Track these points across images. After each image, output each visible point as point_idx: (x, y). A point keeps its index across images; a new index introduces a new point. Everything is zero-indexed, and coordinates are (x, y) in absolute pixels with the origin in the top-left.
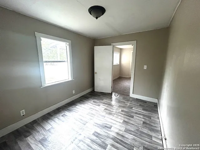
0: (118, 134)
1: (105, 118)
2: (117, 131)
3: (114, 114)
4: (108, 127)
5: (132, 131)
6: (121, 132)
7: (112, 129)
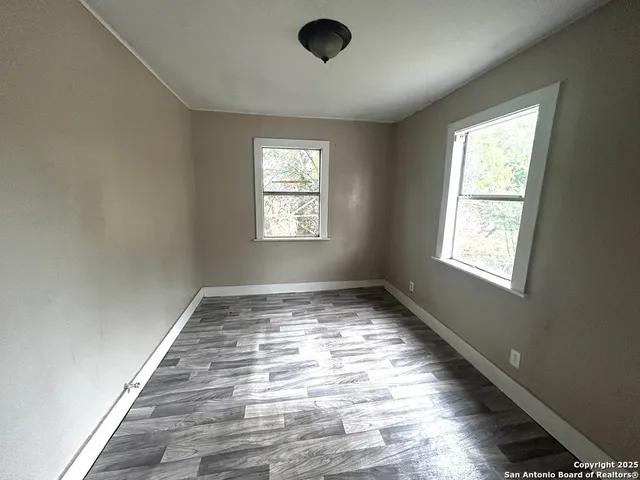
0: (249, 373)
1: (304, 392)
2: (252, 377)
3: (288, 427)
4: (278, 373)
5: (212, 398)
6: (241, 380)
7: (267, 376)
